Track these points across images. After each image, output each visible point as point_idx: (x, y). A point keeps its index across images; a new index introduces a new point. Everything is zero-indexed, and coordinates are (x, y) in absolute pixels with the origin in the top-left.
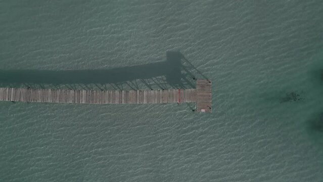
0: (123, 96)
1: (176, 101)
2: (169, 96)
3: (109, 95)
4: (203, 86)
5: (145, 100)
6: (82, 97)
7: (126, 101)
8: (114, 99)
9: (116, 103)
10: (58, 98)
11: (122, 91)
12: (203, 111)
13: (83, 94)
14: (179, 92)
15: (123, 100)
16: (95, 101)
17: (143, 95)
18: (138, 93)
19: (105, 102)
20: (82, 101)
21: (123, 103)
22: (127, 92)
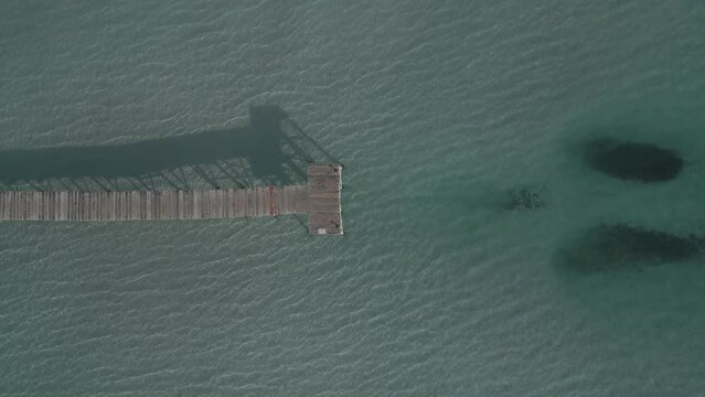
0: (149, 202)
1: (265, 212)
2: (249, 202)
3: (119, 202)
4: (321, 180)
5: (196, 211)
6: (59, 205)
7: (155, 214)
8: (129, 210)
9: (134, 218)
10: (7, 210)
11: (145, 193)
12: (322, 231)
13: (62, 200)
14: (271, 193)
15: (149, 213)
16: (86, 214)
17: (192, 202)
18: (181, 197)
19: (109, 217)
20: (59, 216)
21: (149, 218)
22: (157, 194)
